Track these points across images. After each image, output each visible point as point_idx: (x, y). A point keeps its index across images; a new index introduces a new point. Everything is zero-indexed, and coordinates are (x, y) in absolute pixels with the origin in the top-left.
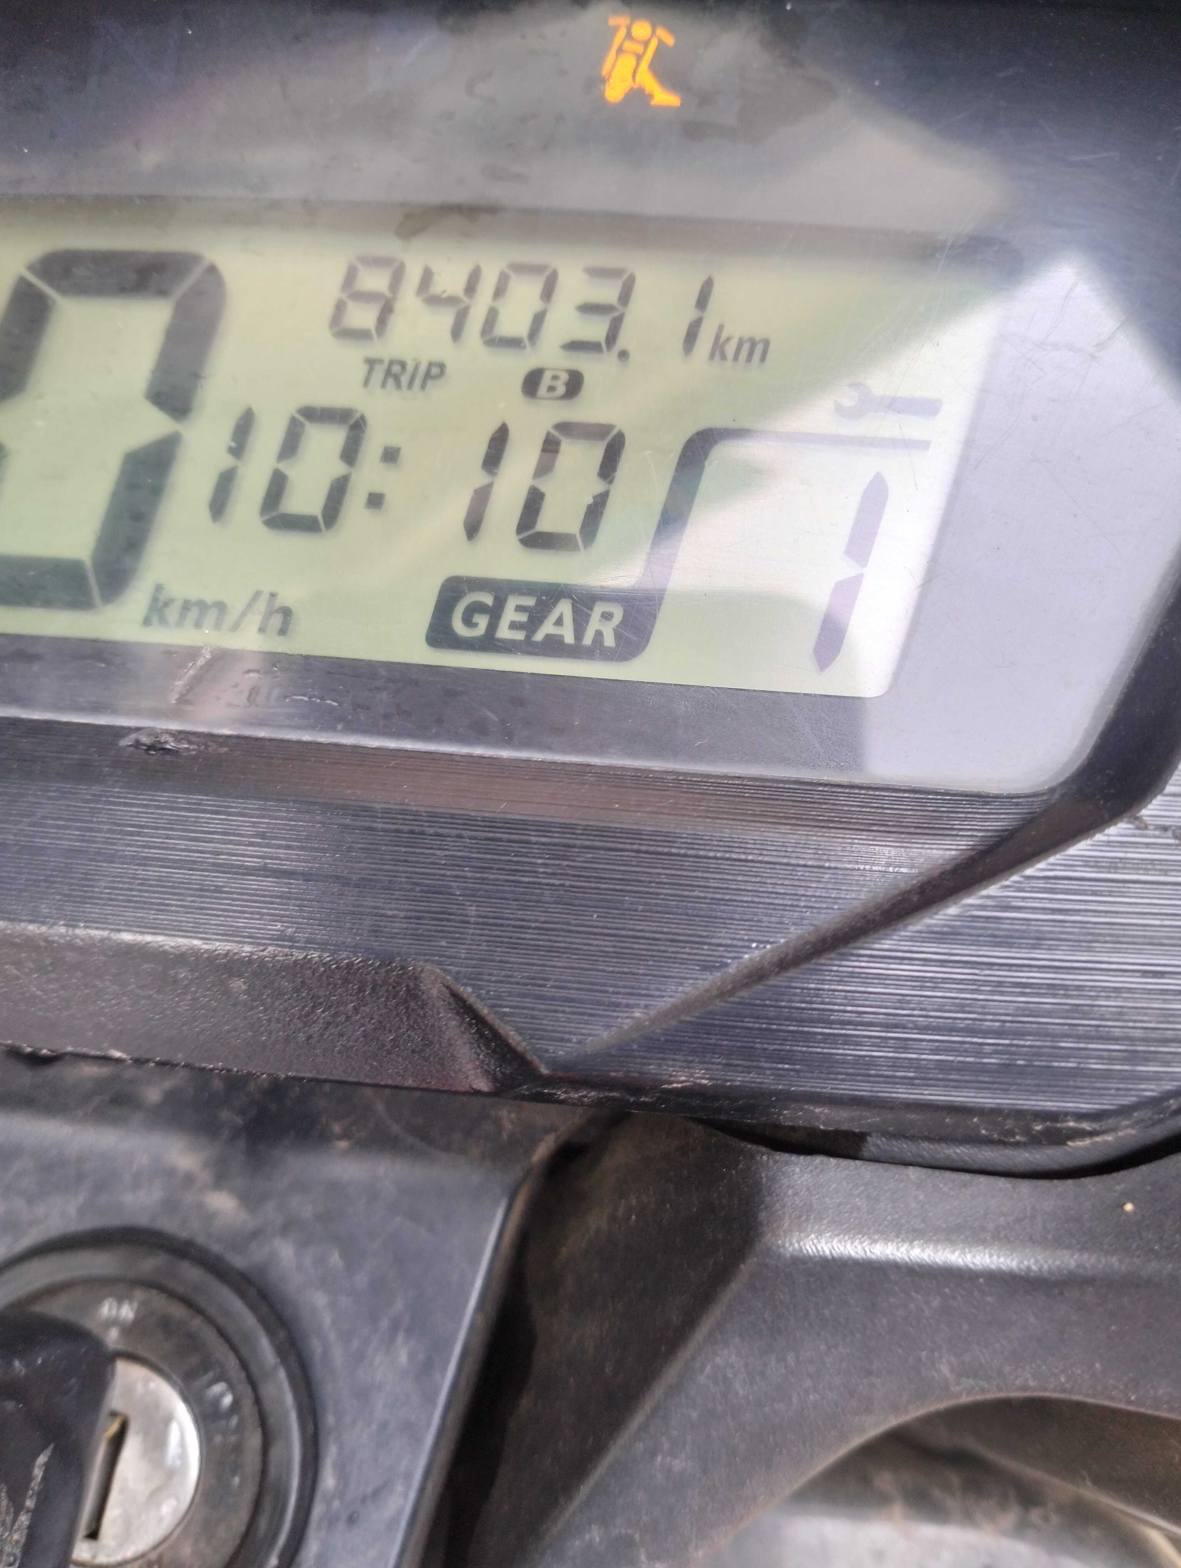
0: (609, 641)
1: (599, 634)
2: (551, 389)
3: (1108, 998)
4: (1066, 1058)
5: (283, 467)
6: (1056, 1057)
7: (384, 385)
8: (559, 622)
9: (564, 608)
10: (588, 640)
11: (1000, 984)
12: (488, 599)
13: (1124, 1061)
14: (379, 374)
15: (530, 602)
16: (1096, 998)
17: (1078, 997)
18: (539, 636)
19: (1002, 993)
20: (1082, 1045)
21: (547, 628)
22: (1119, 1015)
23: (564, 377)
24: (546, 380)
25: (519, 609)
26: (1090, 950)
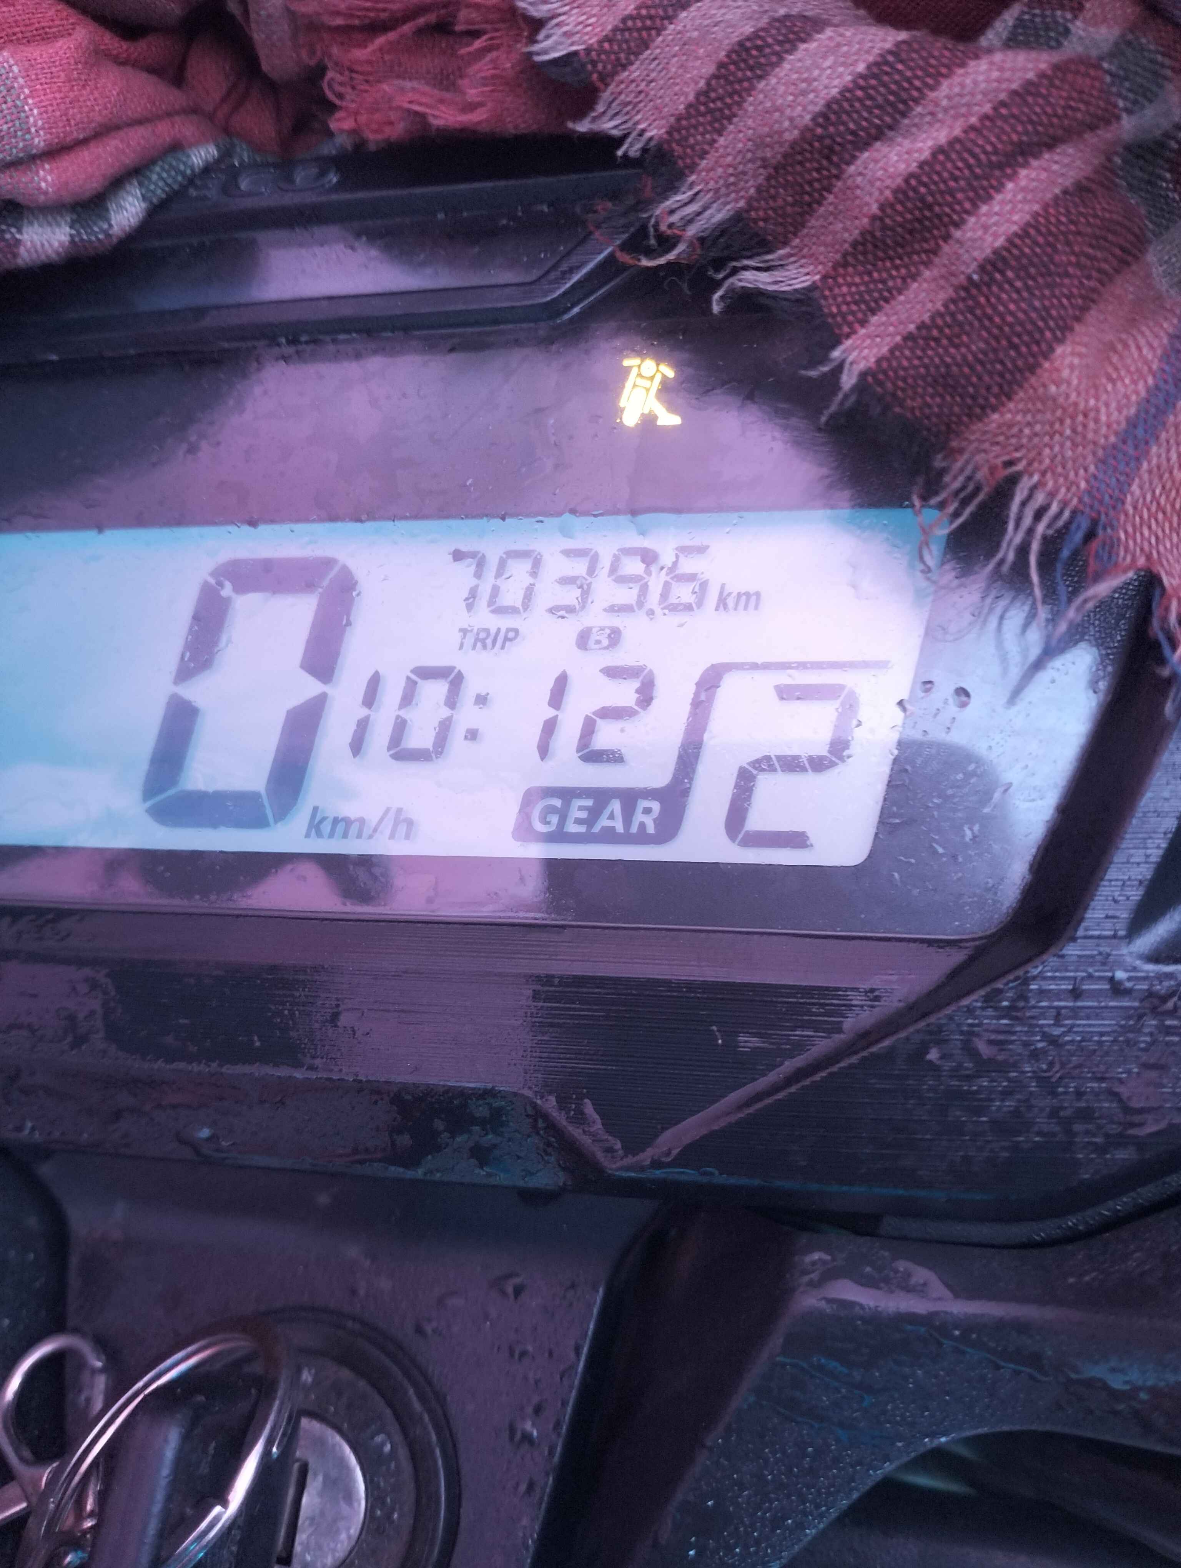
0: (651, 829)
1: (642, 825)
2: (598, 642)
5: (404, 713)
7: (474, 648)
8: (612, 817)
9: (616, 806)
10: (634, 829)
12: (557, 803)
14: (470, 640)
15: (589, 803)
18: (596, 829)
21: (604, 822)
23: (607, 632)
24: (594, 637)
25: (581, 808)
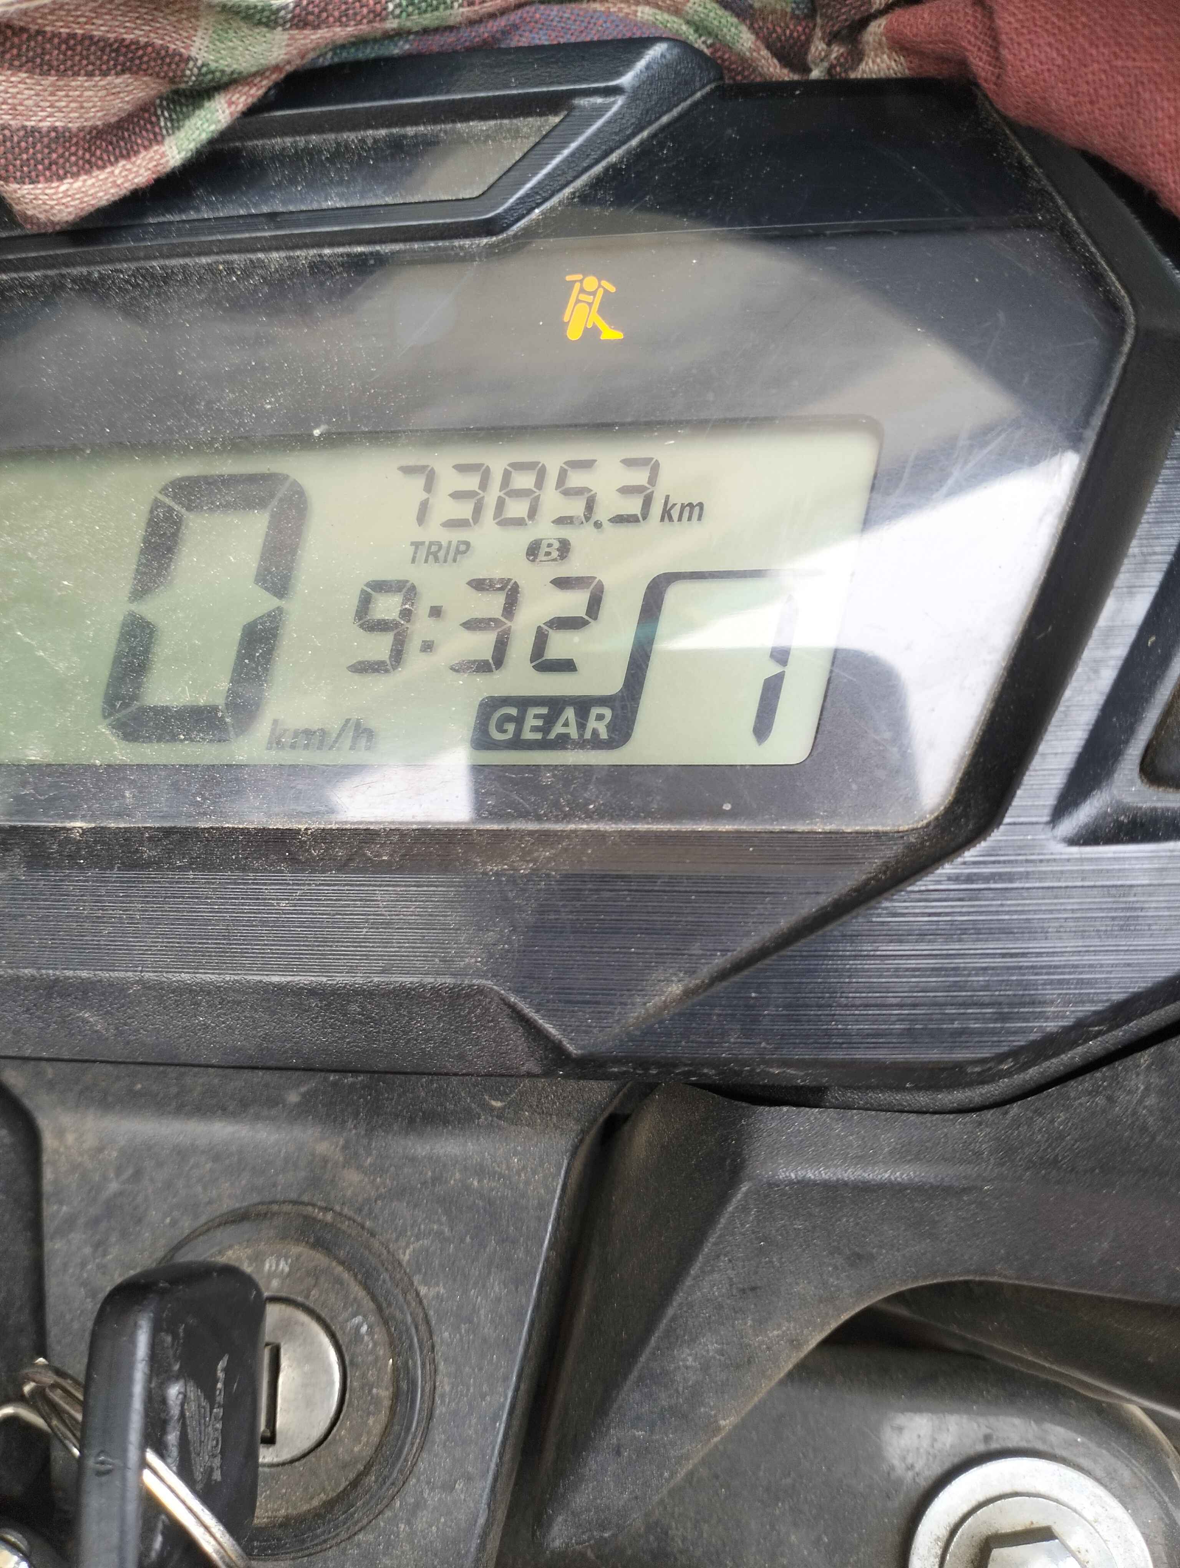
1: (595, 732)
2: (548, 554)
3: (976, 975)
4: (952, 1021)
6: (942, 1021)
7: (426, 561)
9: (570, 713)
11: (897, 970)
12: (513, 711)
13: (996, 1021)
14: (422, 553)
15: (544, 711)
16: (969, 975)
17: (955, 976)
19: (898, 977)
20: (962, 1011)
22: (986, 987)
23: (557, 545)
26: (960, 940)
